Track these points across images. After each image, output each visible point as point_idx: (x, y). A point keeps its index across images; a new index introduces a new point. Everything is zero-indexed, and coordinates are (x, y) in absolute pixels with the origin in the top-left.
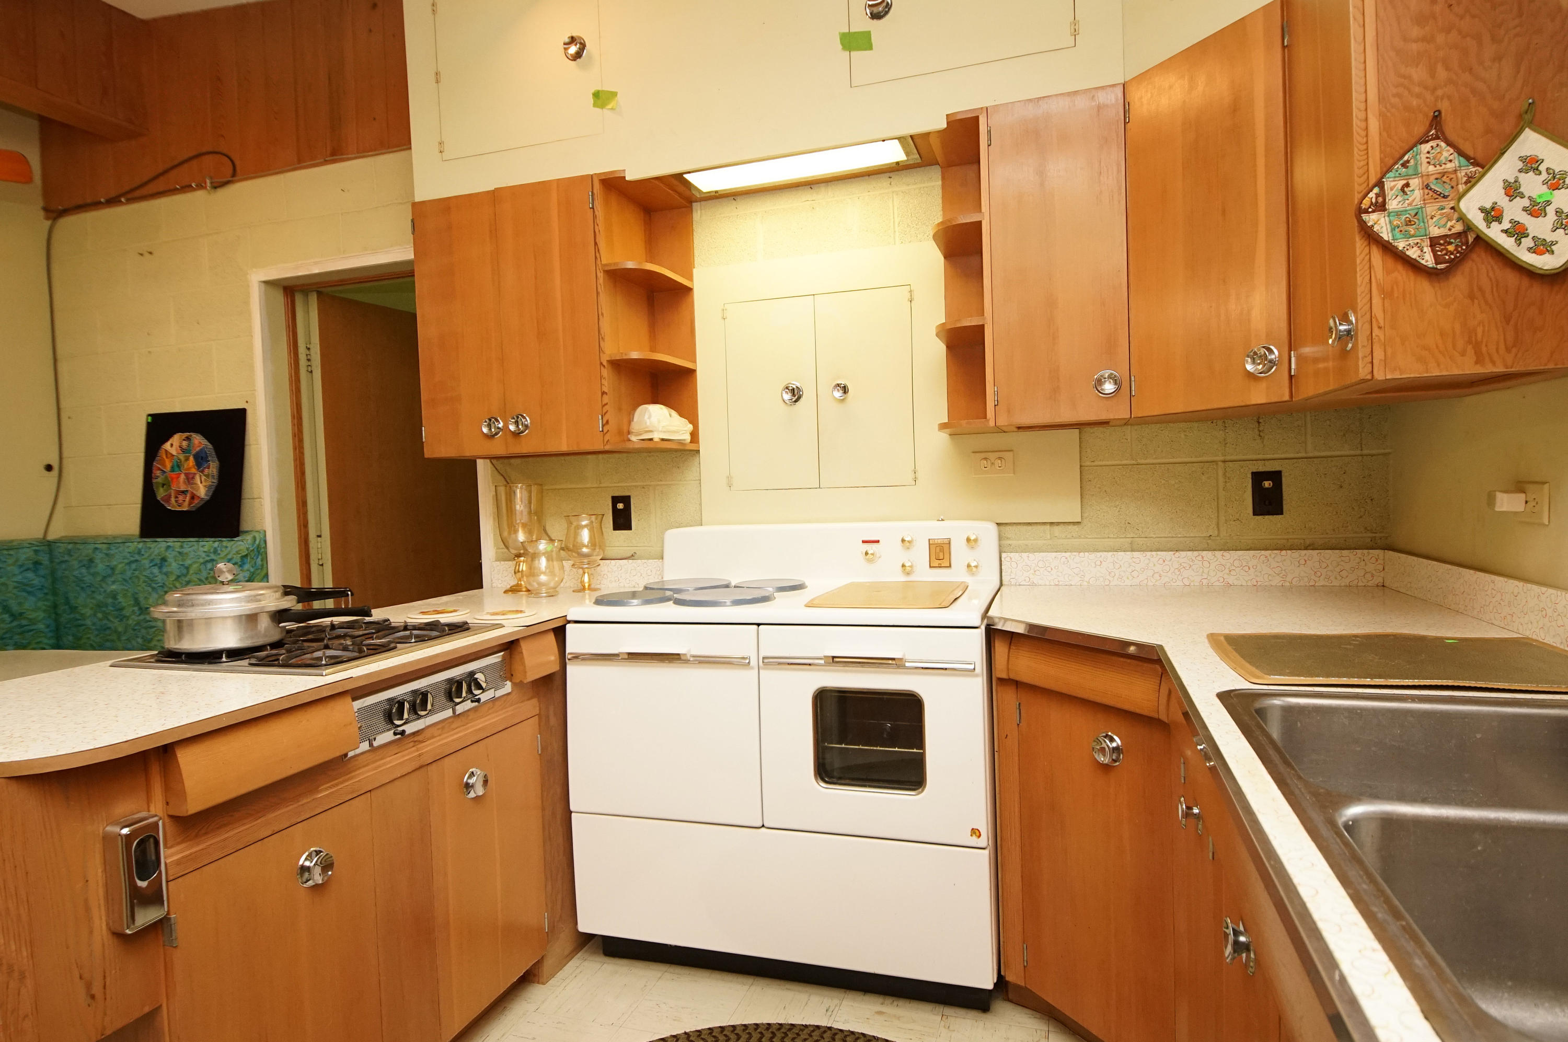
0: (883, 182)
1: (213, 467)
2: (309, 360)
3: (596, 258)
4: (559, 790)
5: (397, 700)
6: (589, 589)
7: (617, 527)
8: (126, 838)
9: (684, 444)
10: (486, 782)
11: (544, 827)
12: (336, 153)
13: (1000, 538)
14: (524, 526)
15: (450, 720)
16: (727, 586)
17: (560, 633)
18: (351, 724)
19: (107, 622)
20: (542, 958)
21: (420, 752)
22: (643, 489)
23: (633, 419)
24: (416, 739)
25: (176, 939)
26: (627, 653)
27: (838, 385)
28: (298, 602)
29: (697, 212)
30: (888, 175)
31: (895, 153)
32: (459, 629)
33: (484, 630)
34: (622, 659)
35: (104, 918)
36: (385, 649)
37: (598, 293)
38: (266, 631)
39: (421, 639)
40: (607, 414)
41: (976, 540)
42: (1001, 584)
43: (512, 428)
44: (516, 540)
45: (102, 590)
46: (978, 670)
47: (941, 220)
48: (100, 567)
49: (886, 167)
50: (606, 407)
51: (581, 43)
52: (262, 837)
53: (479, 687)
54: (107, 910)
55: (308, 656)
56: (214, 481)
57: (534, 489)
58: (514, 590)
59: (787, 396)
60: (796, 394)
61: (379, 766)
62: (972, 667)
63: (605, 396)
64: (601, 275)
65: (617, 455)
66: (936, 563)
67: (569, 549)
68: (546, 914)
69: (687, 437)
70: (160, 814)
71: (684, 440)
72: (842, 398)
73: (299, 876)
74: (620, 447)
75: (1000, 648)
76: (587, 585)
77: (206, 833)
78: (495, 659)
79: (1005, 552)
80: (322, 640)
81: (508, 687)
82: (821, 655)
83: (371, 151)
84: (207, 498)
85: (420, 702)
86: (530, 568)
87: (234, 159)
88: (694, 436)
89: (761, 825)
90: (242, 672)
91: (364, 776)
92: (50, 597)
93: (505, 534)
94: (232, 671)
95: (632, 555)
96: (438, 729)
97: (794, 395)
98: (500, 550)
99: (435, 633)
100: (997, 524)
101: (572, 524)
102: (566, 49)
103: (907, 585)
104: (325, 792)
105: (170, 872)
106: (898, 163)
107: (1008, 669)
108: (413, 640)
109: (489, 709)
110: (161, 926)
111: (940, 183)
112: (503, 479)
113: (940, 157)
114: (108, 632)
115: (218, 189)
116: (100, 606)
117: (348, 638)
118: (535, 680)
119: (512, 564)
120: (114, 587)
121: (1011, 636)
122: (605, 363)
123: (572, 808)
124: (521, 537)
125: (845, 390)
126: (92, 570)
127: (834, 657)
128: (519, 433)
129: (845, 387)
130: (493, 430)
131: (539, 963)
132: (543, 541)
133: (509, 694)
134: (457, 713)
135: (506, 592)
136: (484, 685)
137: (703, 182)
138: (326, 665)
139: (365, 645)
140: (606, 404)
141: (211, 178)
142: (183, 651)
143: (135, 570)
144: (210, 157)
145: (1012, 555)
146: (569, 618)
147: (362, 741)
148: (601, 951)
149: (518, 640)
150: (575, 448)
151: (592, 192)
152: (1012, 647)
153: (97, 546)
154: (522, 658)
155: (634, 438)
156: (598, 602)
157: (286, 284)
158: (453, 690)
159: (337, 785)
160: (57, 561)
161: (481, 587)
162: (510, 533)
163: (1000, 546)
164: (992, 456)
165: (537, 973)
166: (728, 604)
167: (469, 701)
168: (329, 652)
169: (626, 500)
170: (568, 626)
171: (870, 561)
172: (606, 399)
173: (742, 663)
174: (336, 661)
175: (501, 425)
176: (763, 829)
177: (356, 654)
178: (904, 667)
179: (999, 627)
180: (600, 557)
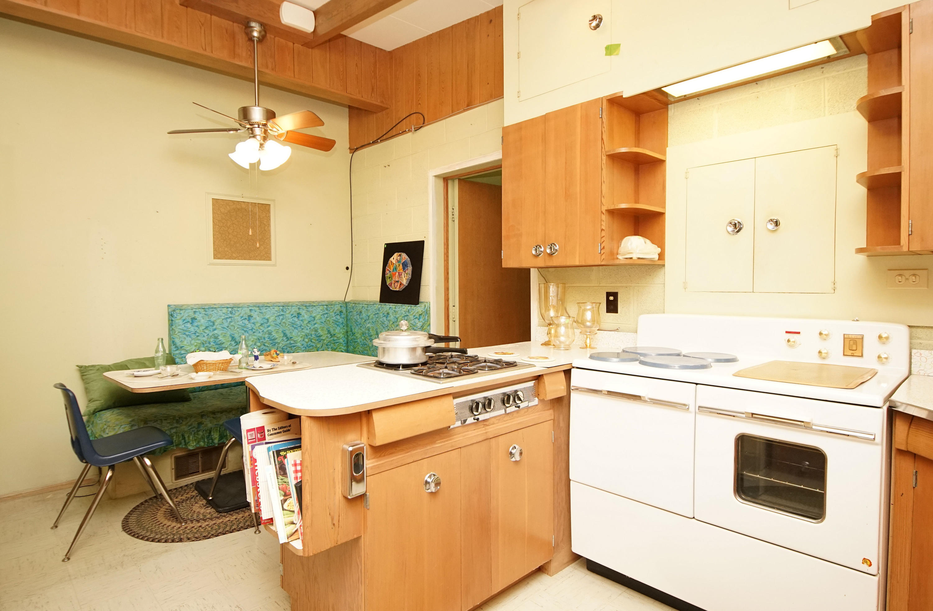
0: (817, 71)
1: (410, 269)
2: (453, 215)
3: (602, 147)
4: (564, 465)
5: (476, 401)
6: (590, 347)
7: (609, 310)
8: (350, 453)
9: (654, 261)
10: (521, 454)
11: (554, 486)
12: (469, 105)
13: (911, 338)
14: (554, 307)
15: (504, 416)
16: (679, 355)
17: (568, 373)
18: (452, 411)
19: (366, 342)
20: (551, 560)
21: (486, 431)
22: (626, 289)
23: (621, 245)
24: (485, 423)
25: (369, 505)
26: (607, 391)
27: (771, 220)
28: (435, 343)
29: (671, 110)
30: (821, 66)
31: (828, 50)
32: (512, 365)
33: (525, 367)
34: (603, 394)
35: (340, 488)
36: (472, 372)
37: (602, 169)
38: (420, 357)
39: (491, 369)
40: (603, 243)
41: (887, 338)
42: (910, 373)
43: (548, 251)
44: (549, 315)
45: (364, 326)
46: (878, 440)
47: (866, 94)
48: (364, 315)
49: (819, 61)
50: (604, 238)
51: (600, 18)
52: (409, 462)
53: (520, 399)
54: (342, 486)
55: (438, 372)
56: (409, 276)
57: (560, 285)
58: (547, 344)
59: (731, 229)
60: (737, 227)
61: (465, 435)
62: (872, 437)
63: (603, 231)
64: (604, 158)
65: (611, 267)
66: (850, 353)
67: (579, 322)
68: (553, 536)
69: (656, 257)
70: (365, 443)
71: (654, 258)
72: (774, 229)
73: (424, 486)
74: (611, 262)
75: (900, 427)
76: (588, 345)
77: (384, 456)
78: (531, 384)
79: (915, 349)
80: (443, 363)
81: (536, 401)
82: (743, 411)
83: (486, 101)
84: (407, 285)
85: (488, 404)
86: (556, 331)
87: (424, 115)
88: (661, 256)
89: (692, 517)
90: (406, 376)
91: (459, 439)
92: (345, 328)
93: (543, 311)
94: (403, 375)
95: (617, 329)
96: (497, 420)
97: (735, 228)
98: (540, 320)
99: (499, 366)
100: (909, 326)
101: (581, 307)
102: (590, 24)
103: (821, 367)
104: (439, 445)
105: (368, 472)
106: (829, 57)
107: (907, 443)
108: (487, 369)
109: (525, 412)
110: (362, 497)
111: (866, 66)
112: (544, 280)
113: (866, 47)
114: (366, 346)
115: (417, 131)
116: (363, 333)
117: (456, 364)
118: (553, 399)
119: (546, 328)
120: (369, 325)
121: (911, 419)
122: (604, 212)
123: (571, 477)
124: (552, 313)
125: (777, 223)
126: (361, 317)
127: (753, 414)
128: (552, 254)
129: (777, 221)
130: (538, 252)
131: (548, 563)
132: (563, 317)
133: (537, 405)
134: (507, 413)
135: (542, 345)
136: (522, 399)
137: (675, 91)
138: (443, 378)
139: (462, 369)
140: (603, 237)
141: (414, 126)
142: (384, 363)
143: (377, 318)
144: (415, 114)
145: (922, 352)
146: (573, 365)
147: (457, 420)
148: (586, 567)
149: (542, 375)
150: (584, 264)
151: (602, 108)
152: (911, 426)
153: (363, 305)
154: (545, 386)
155: (620, 257)
156: (592, 357)
157: (445, 176)
158: (506, 399)
159: (445, 442)
160: (348, 311)
161: (530, 340)
162: (545, 311)
163: (911, 343)
164: (907, 273)
165: (547, 568)
166: (677, 367)
167: (514, 406)
168: (446, 371)
169: (615, 295)
170: (572, 370)
171: (791, 346)
172: (603, 234)
173: (684, 407)
174: (449, 376)
175: (542, 249)
176: (693, 520)
177: (458, 374)
178: (811, 428)
179: (900, 410)
180: (598, 329)
